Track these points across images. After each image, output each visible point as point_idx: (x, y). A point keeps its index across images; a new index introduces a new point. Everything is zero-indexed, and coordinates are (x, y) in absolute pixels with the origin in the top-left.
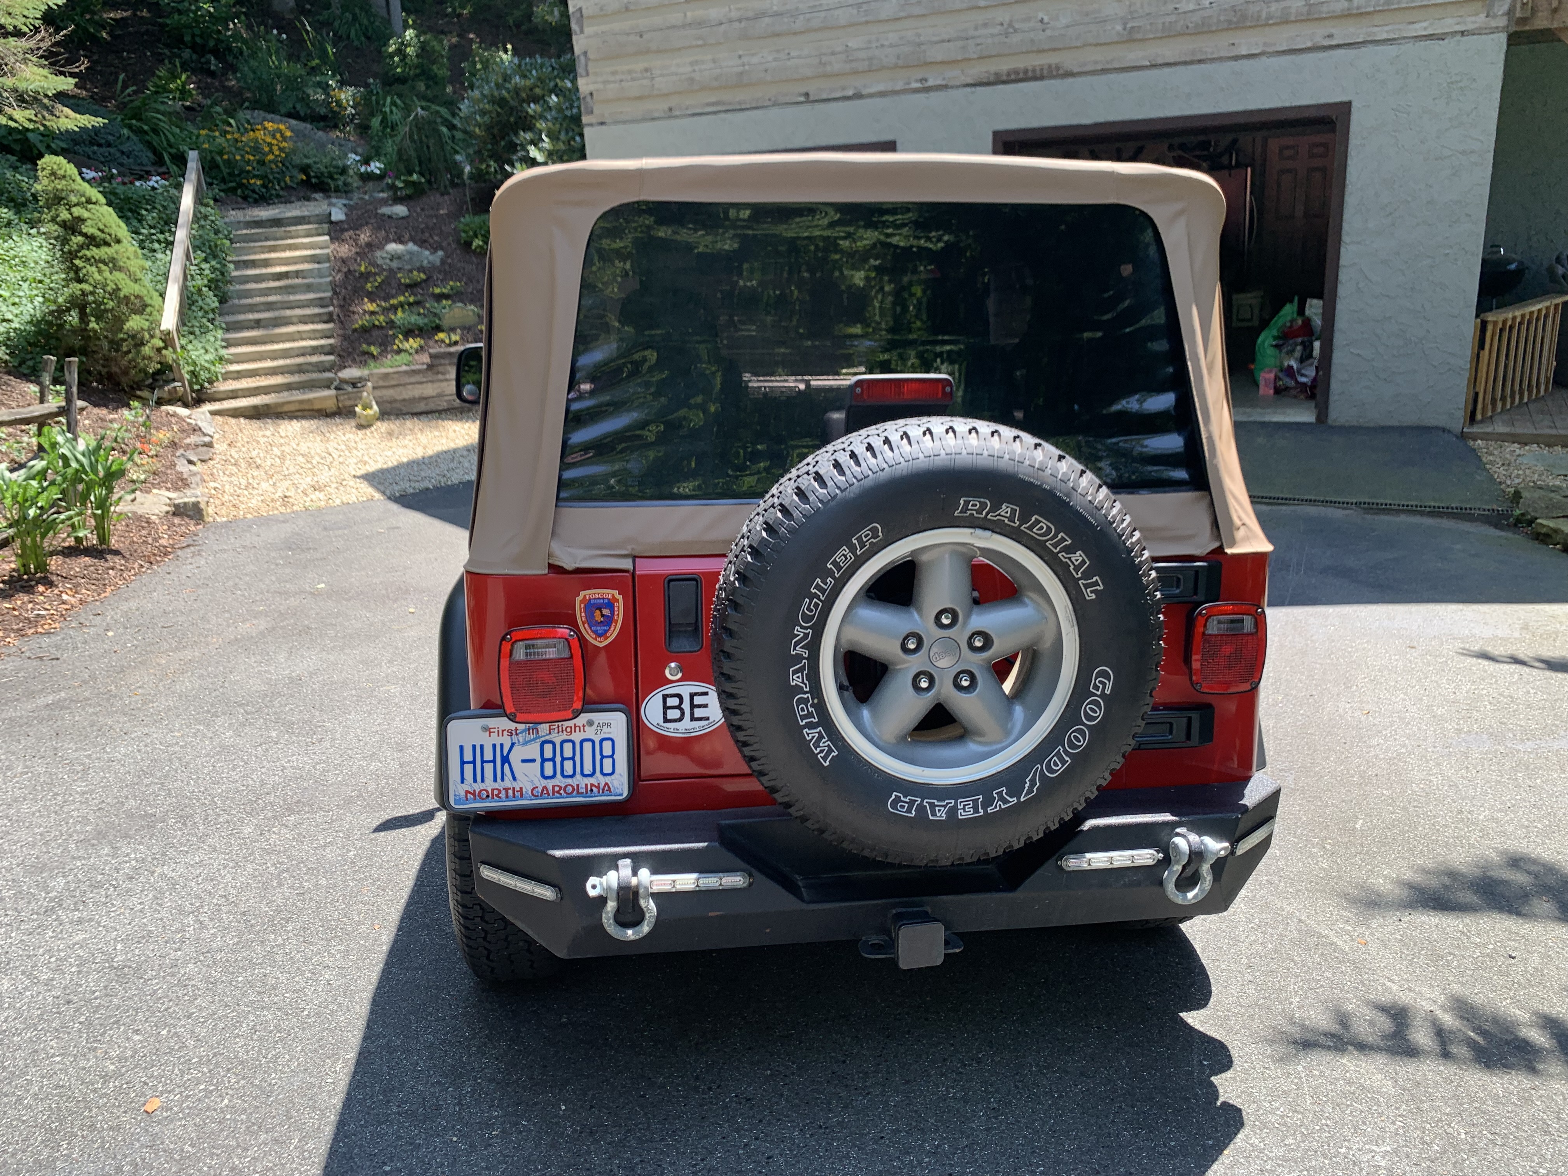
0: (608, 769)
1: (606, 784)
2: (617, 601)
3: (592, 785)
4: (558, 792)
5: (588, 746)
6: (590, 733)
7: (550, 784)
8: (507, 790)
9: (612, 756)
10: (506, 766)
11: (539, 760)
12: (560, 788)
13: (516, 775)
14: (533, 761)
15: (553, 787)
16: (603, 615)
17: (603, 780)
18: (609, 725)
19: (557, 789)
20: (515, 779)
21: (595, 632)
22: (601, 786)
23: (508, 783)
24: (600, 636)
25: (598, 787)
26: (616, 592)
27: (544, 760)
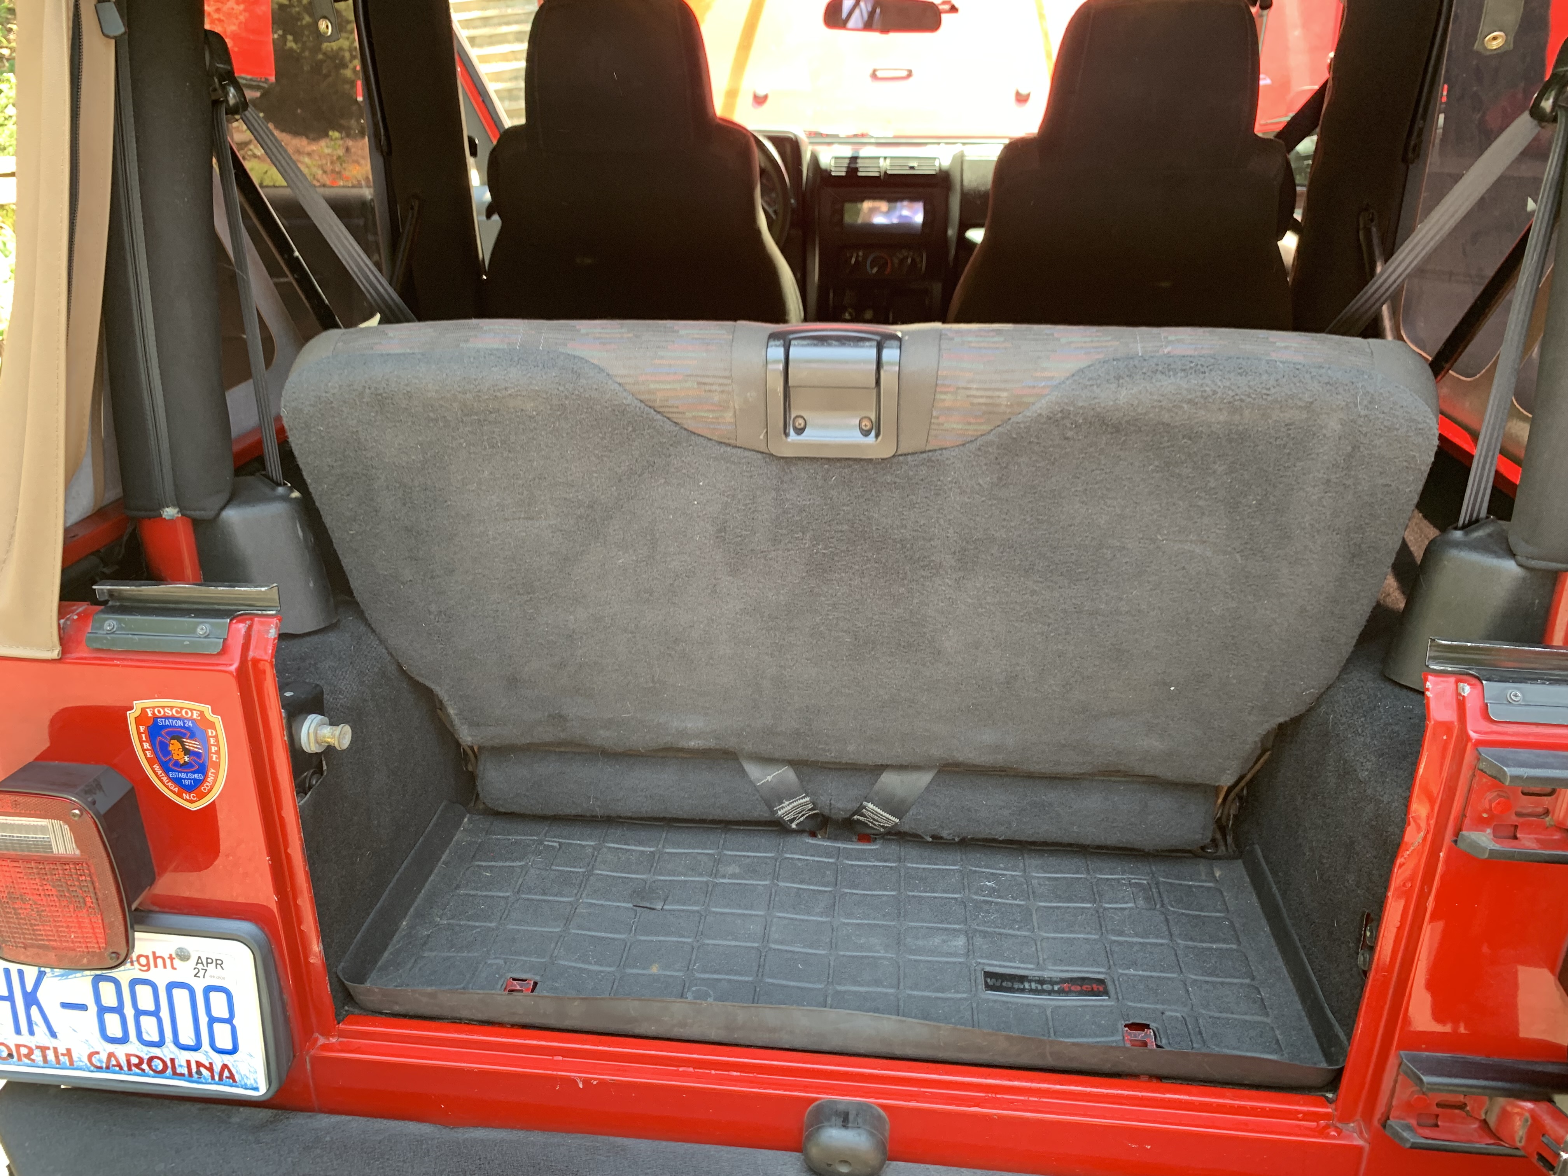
0: (224, 1040)
1: (225, 1067)
2: (212, 725)
3: (198, 1064)
4: (137, 1066)
5: (181, 997)
6: (184, 972)
7: (121, 1052)
8: (43, 1049)
9: (229, 1021)
10: (34, 1010)
11: (93, 1008)
12: (141, 1060)
13: (55, 1028)
14: (83, 1007)
15: (128, 1056)
16: (187, 752)
17: (218, 1061)
18: (219, 963)
19: (135, 1060)
20: (53, 1035)
21: (178, 781)
22: (217, 1068)
23: (42, 1037)
24: (189, 789)
25: (210, 1069)
26: (207, 709)
27: (102, 1010)
